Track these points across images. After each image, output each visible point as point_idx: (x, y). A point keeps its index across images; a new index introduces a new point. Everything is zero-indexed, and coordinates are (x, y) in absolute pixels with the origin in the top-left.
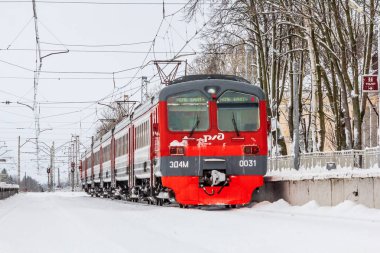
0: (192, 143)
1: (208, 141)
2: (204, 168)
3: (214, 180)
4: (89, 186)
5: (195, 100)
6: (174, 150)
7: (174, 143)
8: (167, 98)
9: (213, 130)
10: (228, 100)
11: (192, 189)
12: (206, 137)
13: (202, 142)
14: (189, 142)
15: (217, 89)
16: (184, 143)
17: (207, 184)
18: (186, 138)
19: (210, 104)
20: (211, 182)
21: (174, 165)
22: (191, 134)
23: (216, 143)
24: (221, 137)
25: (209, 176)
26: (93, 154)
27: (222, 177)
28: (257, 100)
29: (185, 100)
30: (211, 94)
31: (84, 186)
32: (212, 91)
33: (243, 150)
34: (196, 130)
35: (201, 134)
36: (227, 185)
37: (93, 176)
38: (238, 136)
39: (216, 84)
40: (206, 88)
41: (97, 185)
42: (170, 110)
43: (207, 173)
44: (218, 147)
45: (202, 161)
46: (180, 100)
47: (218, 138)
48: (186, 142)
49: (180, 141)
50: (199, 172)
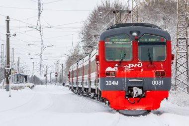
0: (121, 69)
1: (132, 68)
2: (128, 86)
3: (135, 93)
4: (75, 88)
5: (123, 40)
6: (109, 73)
7: (109, 69)
8: (105, 38)
9: (135, 60)
10: (146, 40)
11: (120, 99)
12: (130, 65)
13: (128, 68)
14: (119, 68)
15: (138, 33)
16: (115, 69)
17: (130, 96)
18: (117, 65)
19: (133, 43)
20: (133, 95)
21: (109, 83)
22: (120, 63)
23: (137, 69)
24: (140, 65)
25: (132, 91)
26: (77, 69)
27: (140, 92)
28: (165, 40)
29: (117, 40)
30: (134, 36)
31: (71, 87)
32: (135, 34)
33: (154, 74)
34: (124, 60)
35: (127, 63)
36: (144, 97)
37: (77, 83)
38: (152, 64)
39: (137, 30)
40: (131, 32)
41: (80, 88)
42: (107, 46)
43: (130, 89)
44: (138, 71)
45: (127, 81)
46: (113, 40)
47: (138, 65)
48: (117, 68)
49: (113, 67)
50: (125, 88)
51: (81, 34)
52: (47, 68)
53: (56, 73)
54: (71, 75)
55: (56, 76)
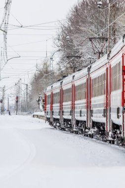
4: (56, 120)
26: (62, 90)
41: (66, 121)
51: (57, 41)
52: (4, 91)
53: (17, 98)
54: (49, 100)
55: (17, 102)
